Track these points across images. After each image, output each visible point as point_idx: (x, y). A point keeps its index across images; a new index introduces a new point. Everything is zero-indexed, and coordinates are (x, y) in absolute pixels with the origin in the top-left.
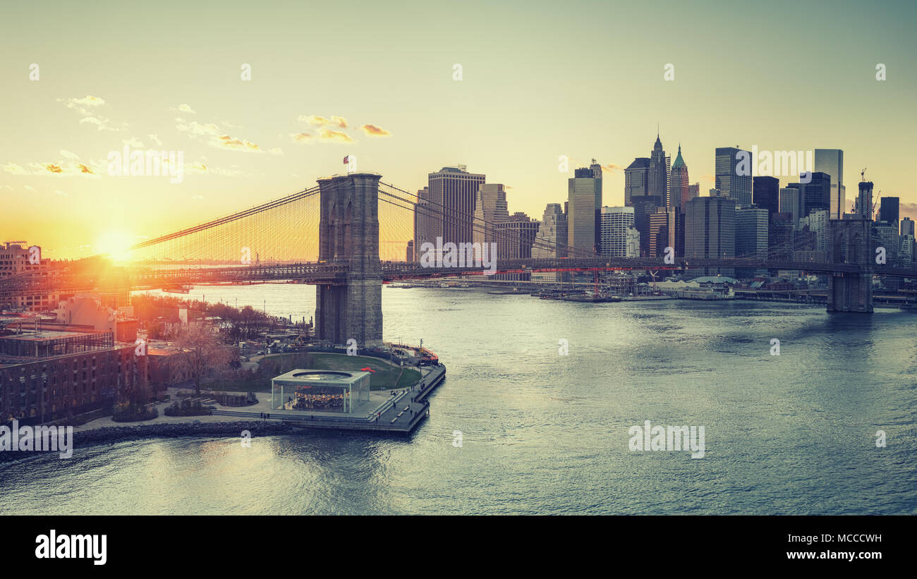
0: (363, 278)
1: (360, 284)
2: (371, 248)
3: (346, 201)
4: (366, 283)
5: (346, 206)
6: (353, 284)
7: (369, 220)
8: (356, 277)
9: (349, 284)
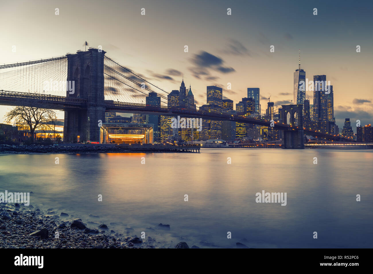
0: (96, 106)
1: (94, 109)
2: (101, 90)
3: (85, 66)
4: (98, 108)
5: (85, 68)
6: (91, 109)
7: (99, 74)
8: (92, 105)
9: (89, 109)
